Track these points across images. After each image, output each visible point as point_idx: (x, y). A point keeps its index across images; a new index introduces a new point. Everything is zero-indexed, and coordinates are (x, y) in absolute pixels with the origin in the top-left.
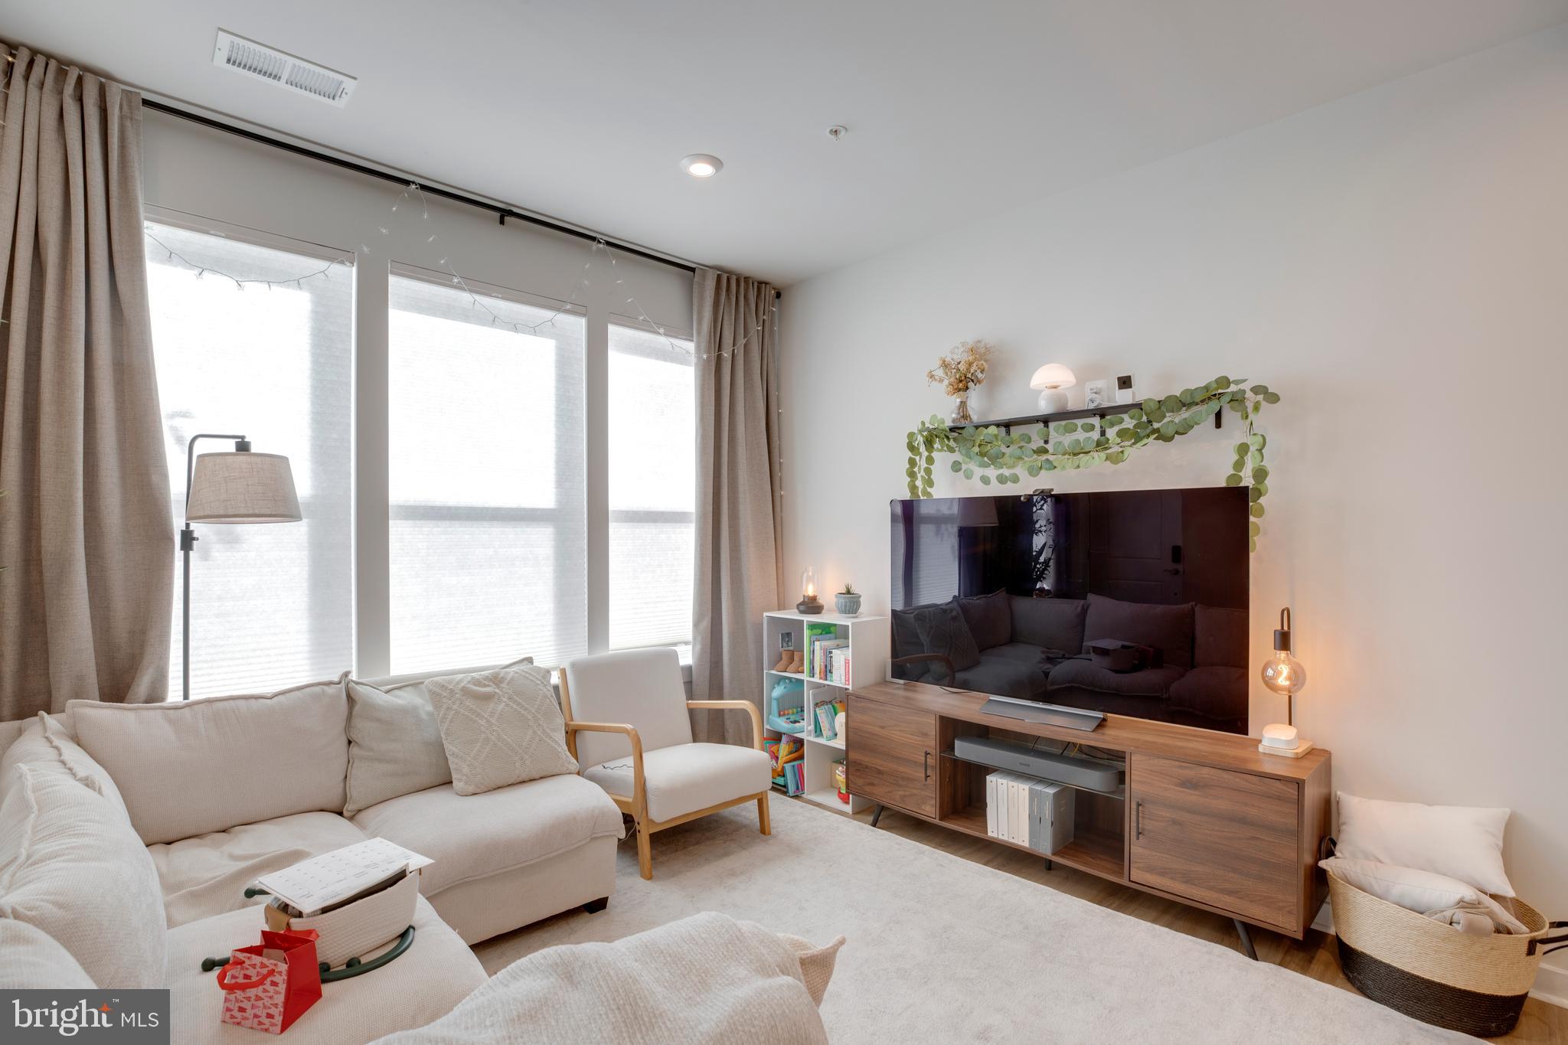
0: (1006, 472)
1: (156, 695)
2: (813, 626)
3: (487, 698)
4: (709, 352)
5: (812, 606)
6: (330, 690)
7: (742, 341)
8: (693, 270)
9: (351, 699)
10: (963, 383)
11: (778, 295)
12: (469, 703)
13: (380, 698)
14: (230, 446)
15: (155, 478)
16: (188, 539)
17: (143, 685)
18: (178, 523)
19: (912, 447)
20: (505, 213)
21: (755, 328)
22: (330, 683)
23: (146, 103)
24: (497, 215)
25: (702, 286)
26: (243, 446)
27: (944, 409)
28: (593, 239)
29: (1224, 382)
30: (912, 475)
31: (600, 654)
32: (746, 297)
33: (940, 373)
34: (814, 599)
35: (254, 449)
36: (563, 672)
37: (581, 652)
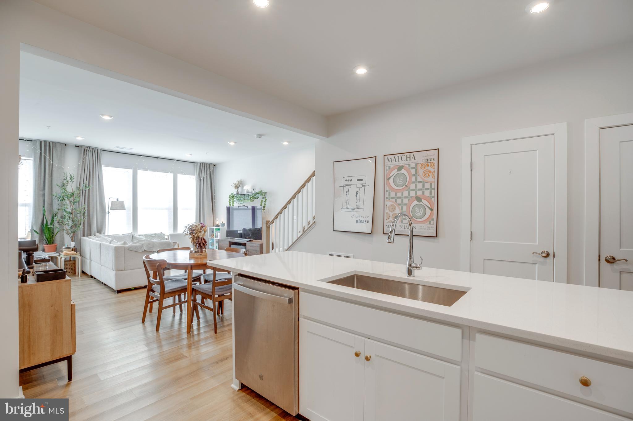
0: (241, 202)
1: (104, 233)
2: (216, 229)
3: (154, 237)
4: (198, 178)
5: (218, 226)
6: (129, 235)
7: (205, 176)
8: (195, 163)
9: (132, 236)
10: (237, 187)
11: (215, 165)
12: (151, 237)
13: (137, 236)
14: (116, 200)
15: (104, 204)
16: (108, 212)
17: (103, 232)
18: (107, 211)
19: (229, 197)
20: (157, 158)
21: (208, 173)
22: (129, 234)
23: (103, 150)
24: (156, 158)
25: (197, 166)
26: (118, 200)
27: (234, 191)
28: (174, 160)
29: (262, 191)
30: (230, 202)
31: (176, 233)
32: (207, 167)
33: (234, 185)
34: (218, 224)
35: (119, 200)
36: (168, 236)
37: (172, 232)
